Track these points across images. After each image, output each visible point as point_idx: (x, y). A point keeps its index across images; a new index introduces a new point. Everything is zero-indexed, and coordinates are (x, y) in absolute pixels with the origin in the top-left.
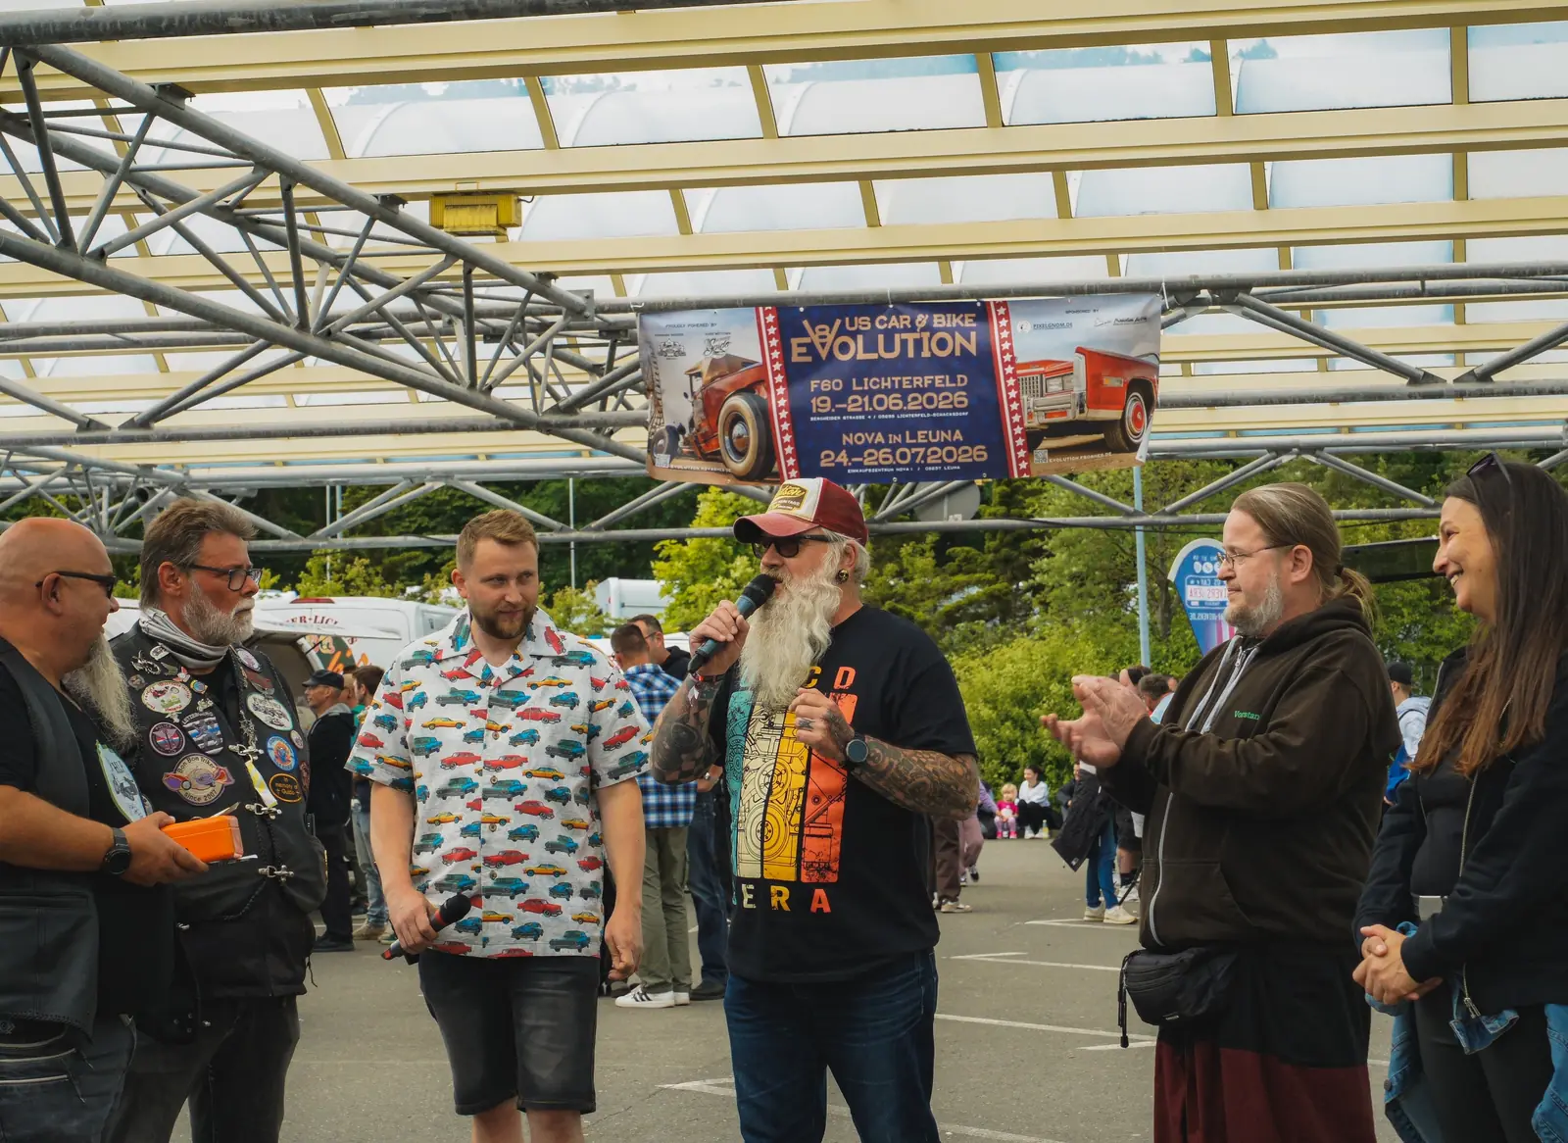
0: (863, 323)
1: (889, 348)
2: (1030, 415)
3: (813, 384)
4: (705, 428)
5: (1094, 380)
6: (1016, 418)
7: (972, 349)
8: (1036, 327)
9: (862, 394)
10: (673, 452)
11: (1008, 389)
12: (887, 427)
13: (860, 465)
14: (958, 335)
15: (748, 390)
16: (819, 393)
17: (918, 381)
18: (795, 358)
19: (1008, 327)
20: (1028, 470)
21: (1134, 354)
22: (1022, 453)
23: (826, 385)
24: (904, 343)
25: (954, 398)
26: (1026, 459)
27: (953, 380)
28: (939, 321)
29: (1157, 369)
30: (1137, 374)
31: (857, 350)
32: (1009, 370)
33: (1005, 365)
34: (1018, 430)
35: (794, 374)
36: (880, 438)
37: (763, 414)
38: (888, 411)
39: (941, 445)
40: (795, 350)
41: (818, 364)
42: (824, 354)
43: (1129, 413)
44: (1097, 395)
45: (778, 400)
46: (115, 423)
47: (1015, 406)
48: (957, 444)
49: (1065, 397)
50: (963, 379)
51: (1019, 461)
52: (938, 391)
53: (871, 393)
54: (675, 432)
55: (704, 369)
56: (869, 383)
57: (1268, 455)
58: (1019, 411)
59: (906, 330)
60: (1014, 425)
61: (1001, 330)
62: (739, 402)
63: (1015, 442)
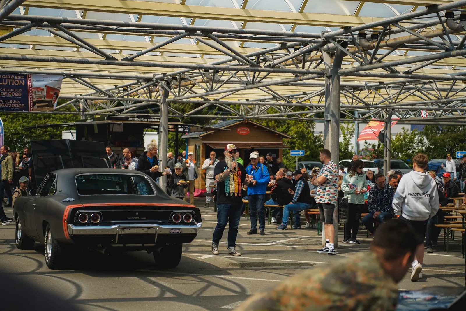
1: (5, 82)
2: (34, 98)
5: (48, 92)
6: (31, 99)
7: (23, 84)
8: (36, 80)
11: (30, 93)
12: (4, 99)
14: (20, 81)
17: (11, 90)
19: (31, 80)
20: (32, 110)
21: (56, 87)
22: (32, 106)
24: (8, 81)
25: (18, 94)
26: (32, 108)
27: (18, 90)
28: (16, 77)
29: (60, 90)
30: (56, 91)
32: (31, 89)
33: (30, 88)
34: (31, 101)
36: (2, 101)
38: (4, 96)
39: (15, 104)
43: (53, 99)
44: (48, 95)
47: (31, 96)
48: (18, 104)
49: (42, 95)
50: (21, 90)
51: (31, 108)
52: (15, 92)
59: (9, 79)
61: (29, 80)
63: (30, 104)
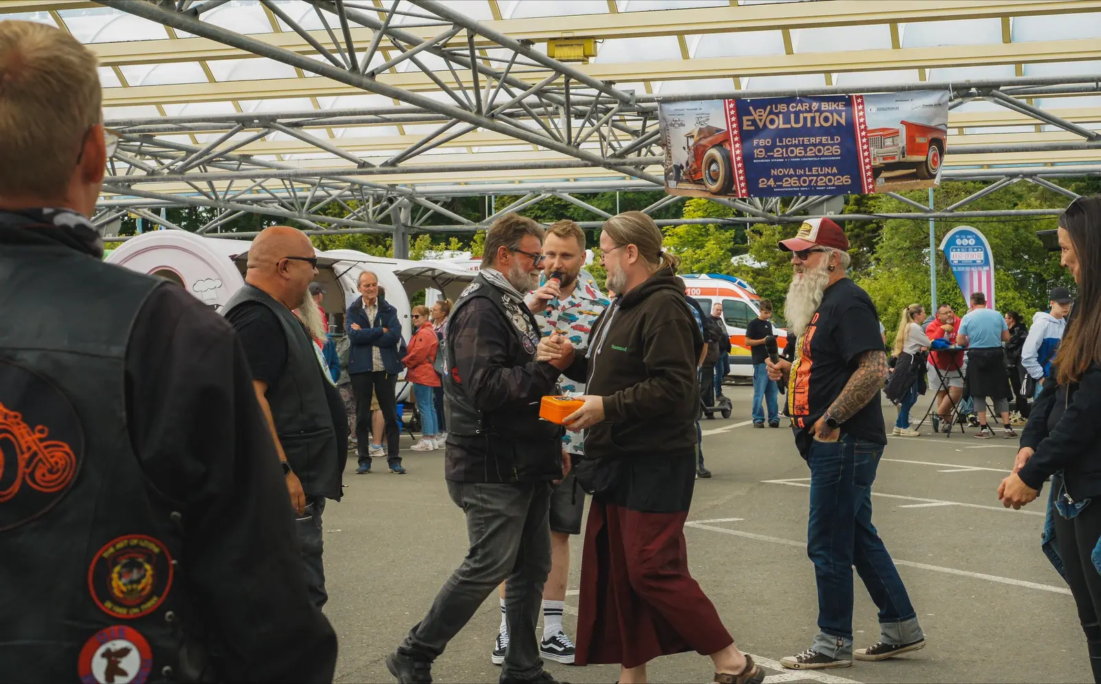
0: (782, 107)
1: (797, 121)
2: (875, 159)
3: (755, 142)
4: (695, 166)
5: (911, 139)
6: (867, 160)
7: (843, 122)
8: (879, 109)
9: (782, 147)
10: (678, 180)
11: (863, 144)
12: (796, 166)
13: (781, 186)
14: (835, 114)
15: (719, 145)
16: (758, 147)
17: (813, 140)
18: (745, 128)
19: (863, 110)
20: (873, 190)
21: (933, 124)
22: (870, 180)
23: (762, 142)
24: (805, 119)
25: (833, 150)
26: (872, 183)
27: (832, 139)
28: (825, 106)
29: (946, 132)
30: (935, 135)
31: (780, 123)
32: (863, 133)
33: (861, 131)
34: (868, 167)
35: (745, 136)
36: (792, 172)
37: (728, 159)
38: (796, 157)
39: (825, 175)
40: (745, 123)
41: (758, 131)
42: (761, 125)
43: (930, 157)
44: (912, 147)
45: (736, 150)
46: (377, 162)
47: (866, 154)
48: (834, 175)
49: (894, 148)
50: (837, 139)
51: (868, 184)
52: (824, 145)
53: (787, 147)
54: (678, 168)
55: (695, 134)
56: (786, 141)
57: (1005, 179)
58: (869, 156)
59: (806, 111)
60: (865, 164)
61: (859, 111)
62: (714, 152)
63: (866, 174)
